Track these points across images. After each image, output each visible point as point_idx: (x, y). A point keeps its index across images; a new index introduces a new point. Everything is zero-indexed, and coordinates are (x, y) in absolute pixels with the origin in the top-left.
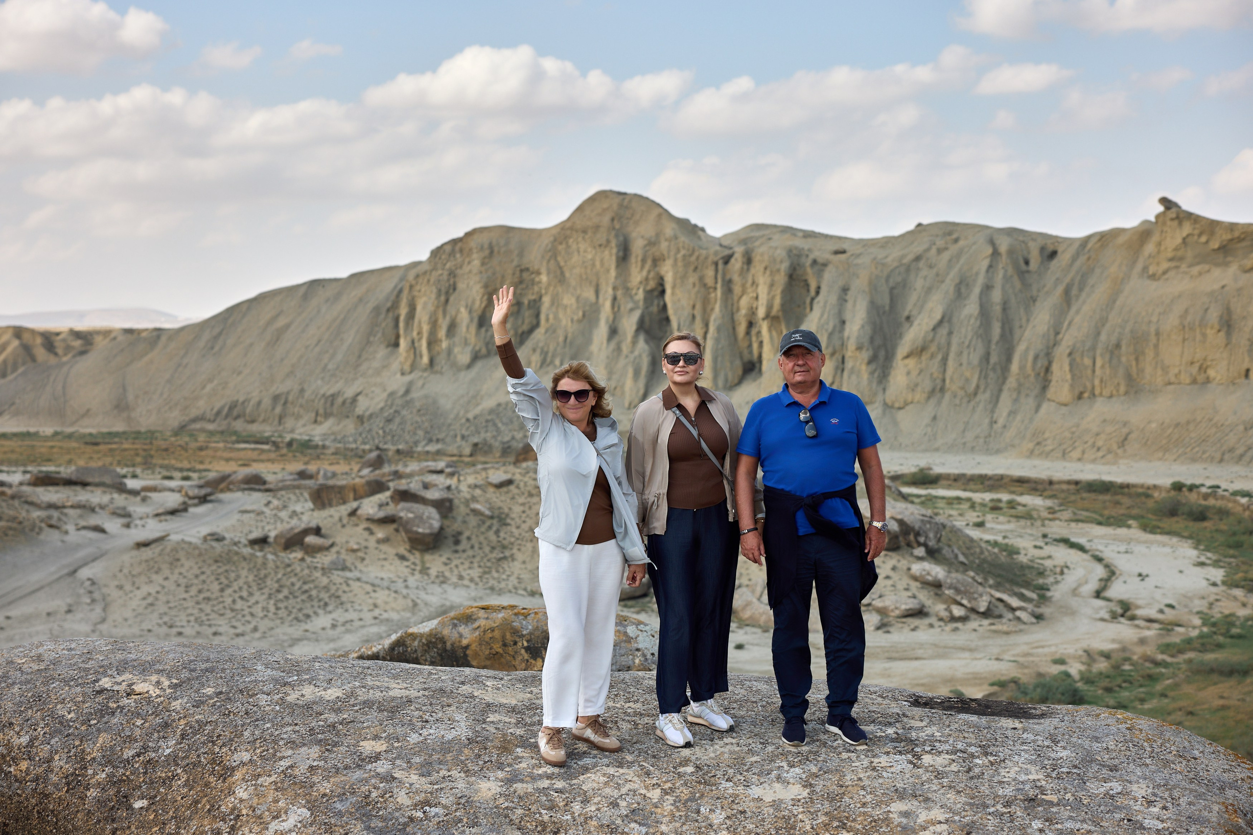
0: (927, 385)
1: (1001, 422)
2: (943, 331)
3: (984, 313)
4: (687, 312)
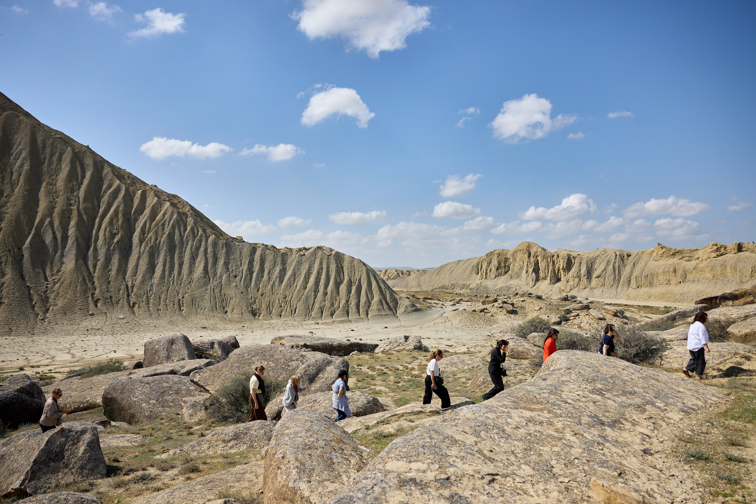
0: (601, 284)
1: (619, 292)
2: (604, 272)
3: (614, 268)
4: (544, 267)
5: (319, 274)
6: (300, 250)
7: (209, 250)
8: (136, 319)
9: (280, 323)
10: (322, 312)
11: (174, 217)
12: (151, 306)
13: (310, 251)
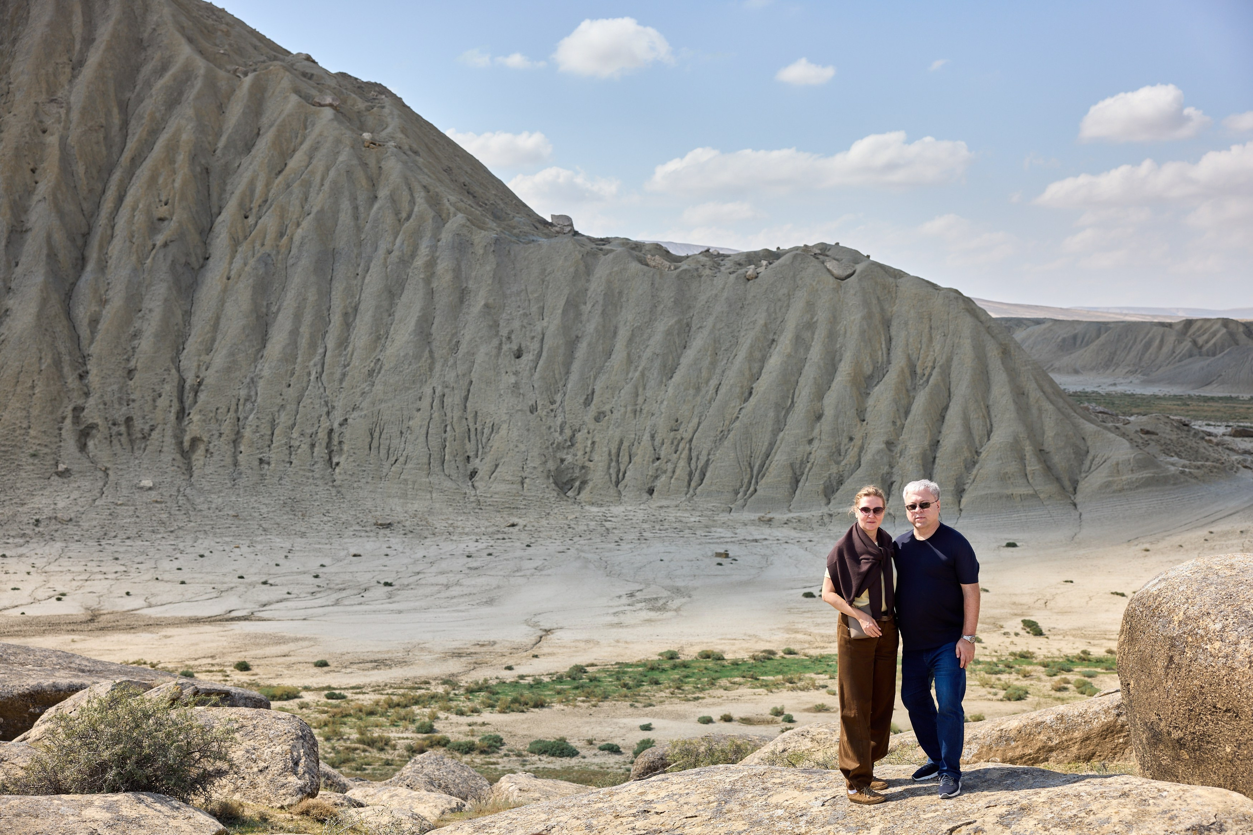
5: (801, 342)
6: (752, 258)
7: (444, 266)
8: (188, 491)
9: (640, 515)
10: (796, 481)
11: (342, 158)
12: (242, 448)
13: (781, 260)
